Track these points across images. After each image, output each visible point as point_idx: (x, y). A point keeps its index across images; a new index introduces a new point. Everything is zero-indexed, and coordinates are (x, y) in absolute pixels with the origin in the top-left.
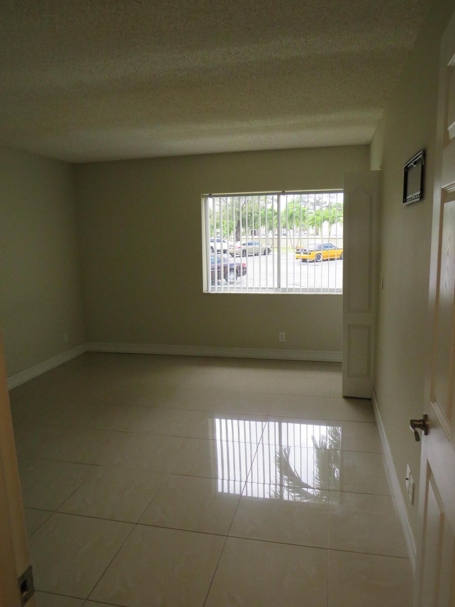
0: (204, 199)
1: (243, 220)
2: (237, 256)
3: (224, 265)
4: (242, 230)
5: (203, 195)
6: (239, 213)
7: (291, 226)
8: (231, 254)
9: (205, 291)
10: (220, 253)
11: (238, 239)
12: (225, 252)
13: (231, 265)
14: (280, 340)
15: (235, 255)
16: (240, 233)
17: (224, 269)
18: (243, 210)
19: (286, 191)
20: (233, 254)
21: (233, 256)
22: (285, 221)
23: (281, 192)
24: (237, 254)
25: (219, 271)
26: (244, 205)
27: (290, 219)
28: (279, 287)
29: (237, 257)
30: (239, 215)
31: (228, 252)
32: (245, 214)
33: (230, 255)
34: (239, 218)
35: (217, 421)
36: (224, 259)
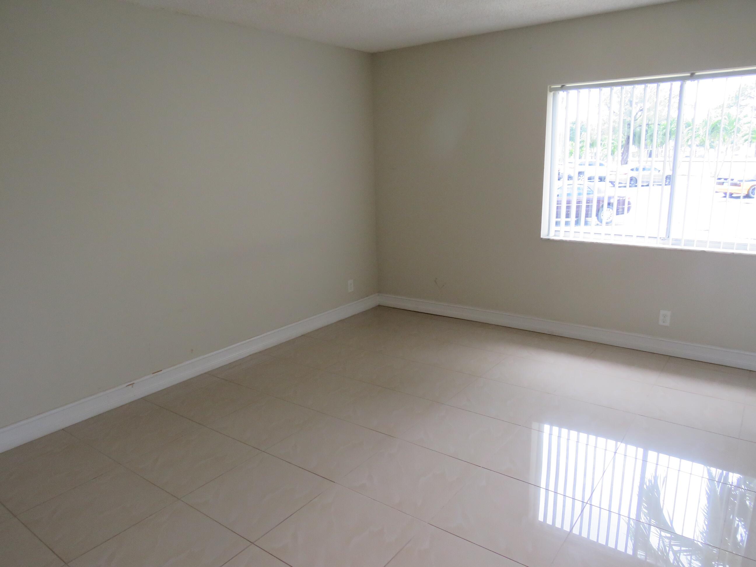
0: (552, 93)
1: (634, 135)
2: (620, 185)
3: (598, 198)
4: (632, 148)
5: (552, 87)
6: (629, 124)
7: (713, 144)
8: (612, 182)
9: (544, 234)
10: (593, 182)
11: (625, 161)
12: (601, 179)
13: (610, 198)
14: (661, 323)
15: (617, 185)
16: (628, 154)
17: (597, 203)
18: (635, 120)
19: (697, 74)
20: (614, 182)
21: (614, 186)
22: (703, 136)
23: (689, 74)
24: (620, 183)
25: (589, 205)
26: (640, 113)
27: (712, 132)
28: (669, 237)
29: (619, 187)
30: (630, 128)
31: (608, 180)
32: (640, 126)
33: (610, 183)
34: (629, 132)
35: (546, 427)
36: (599, 191)
